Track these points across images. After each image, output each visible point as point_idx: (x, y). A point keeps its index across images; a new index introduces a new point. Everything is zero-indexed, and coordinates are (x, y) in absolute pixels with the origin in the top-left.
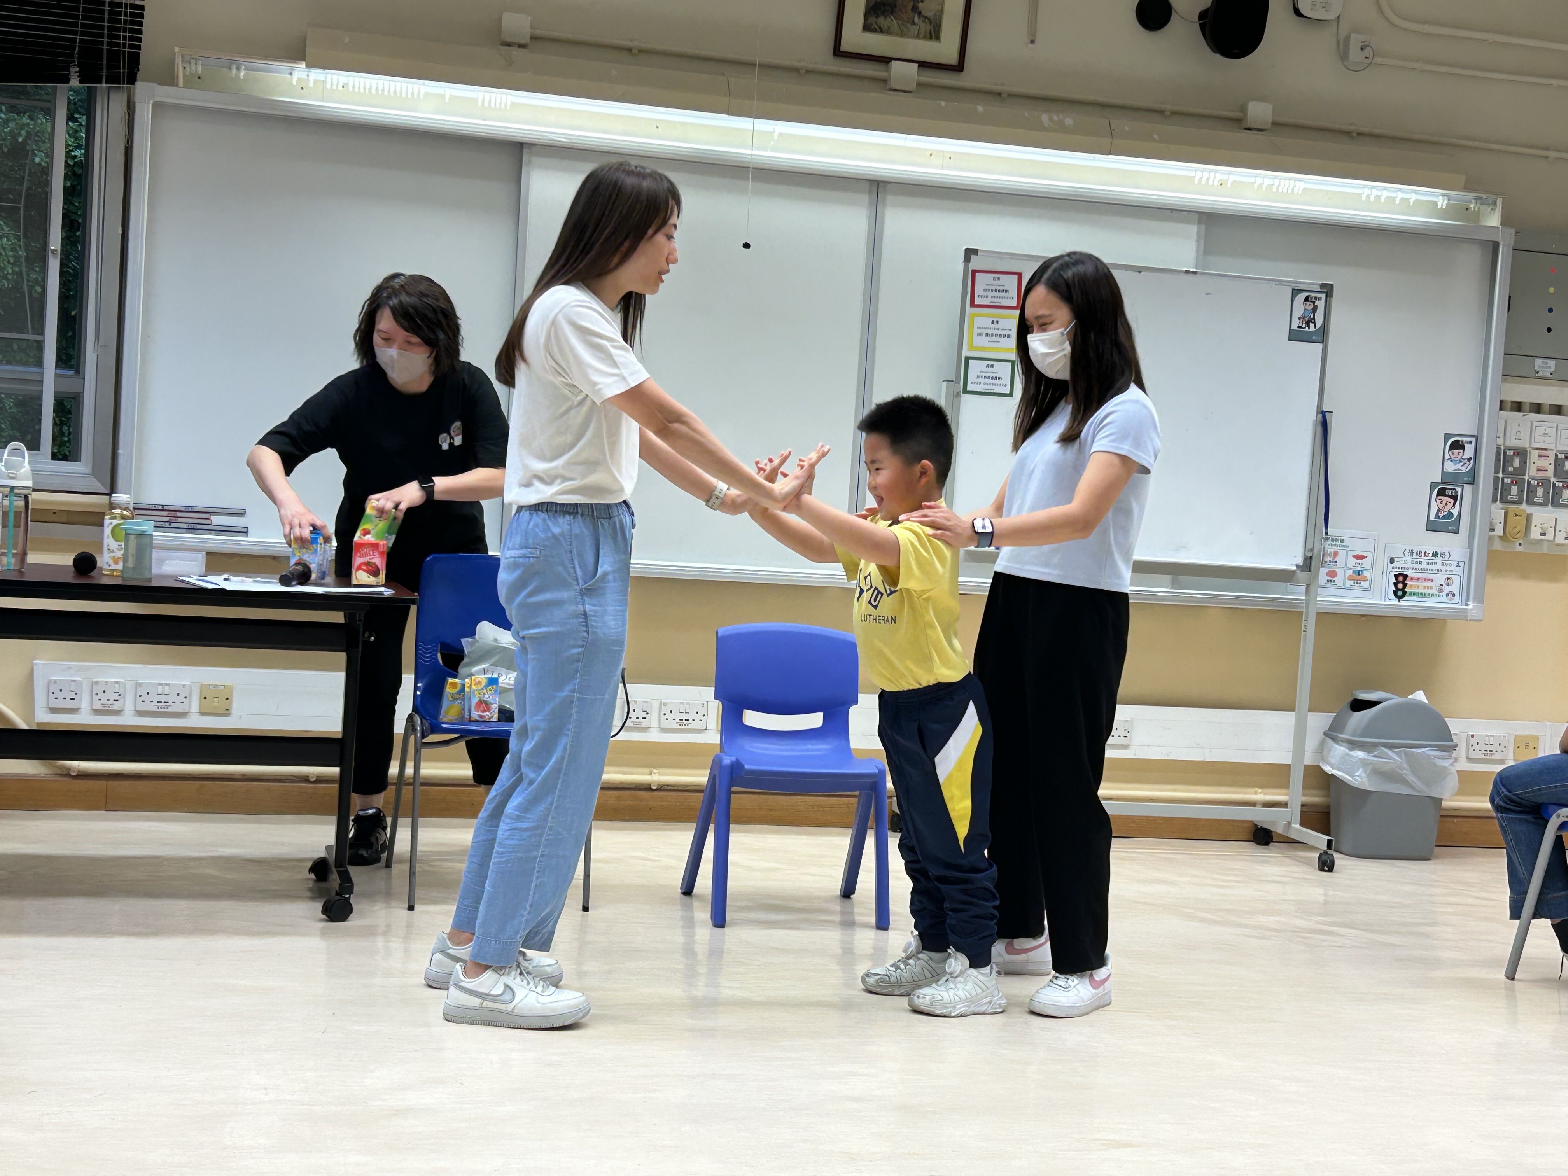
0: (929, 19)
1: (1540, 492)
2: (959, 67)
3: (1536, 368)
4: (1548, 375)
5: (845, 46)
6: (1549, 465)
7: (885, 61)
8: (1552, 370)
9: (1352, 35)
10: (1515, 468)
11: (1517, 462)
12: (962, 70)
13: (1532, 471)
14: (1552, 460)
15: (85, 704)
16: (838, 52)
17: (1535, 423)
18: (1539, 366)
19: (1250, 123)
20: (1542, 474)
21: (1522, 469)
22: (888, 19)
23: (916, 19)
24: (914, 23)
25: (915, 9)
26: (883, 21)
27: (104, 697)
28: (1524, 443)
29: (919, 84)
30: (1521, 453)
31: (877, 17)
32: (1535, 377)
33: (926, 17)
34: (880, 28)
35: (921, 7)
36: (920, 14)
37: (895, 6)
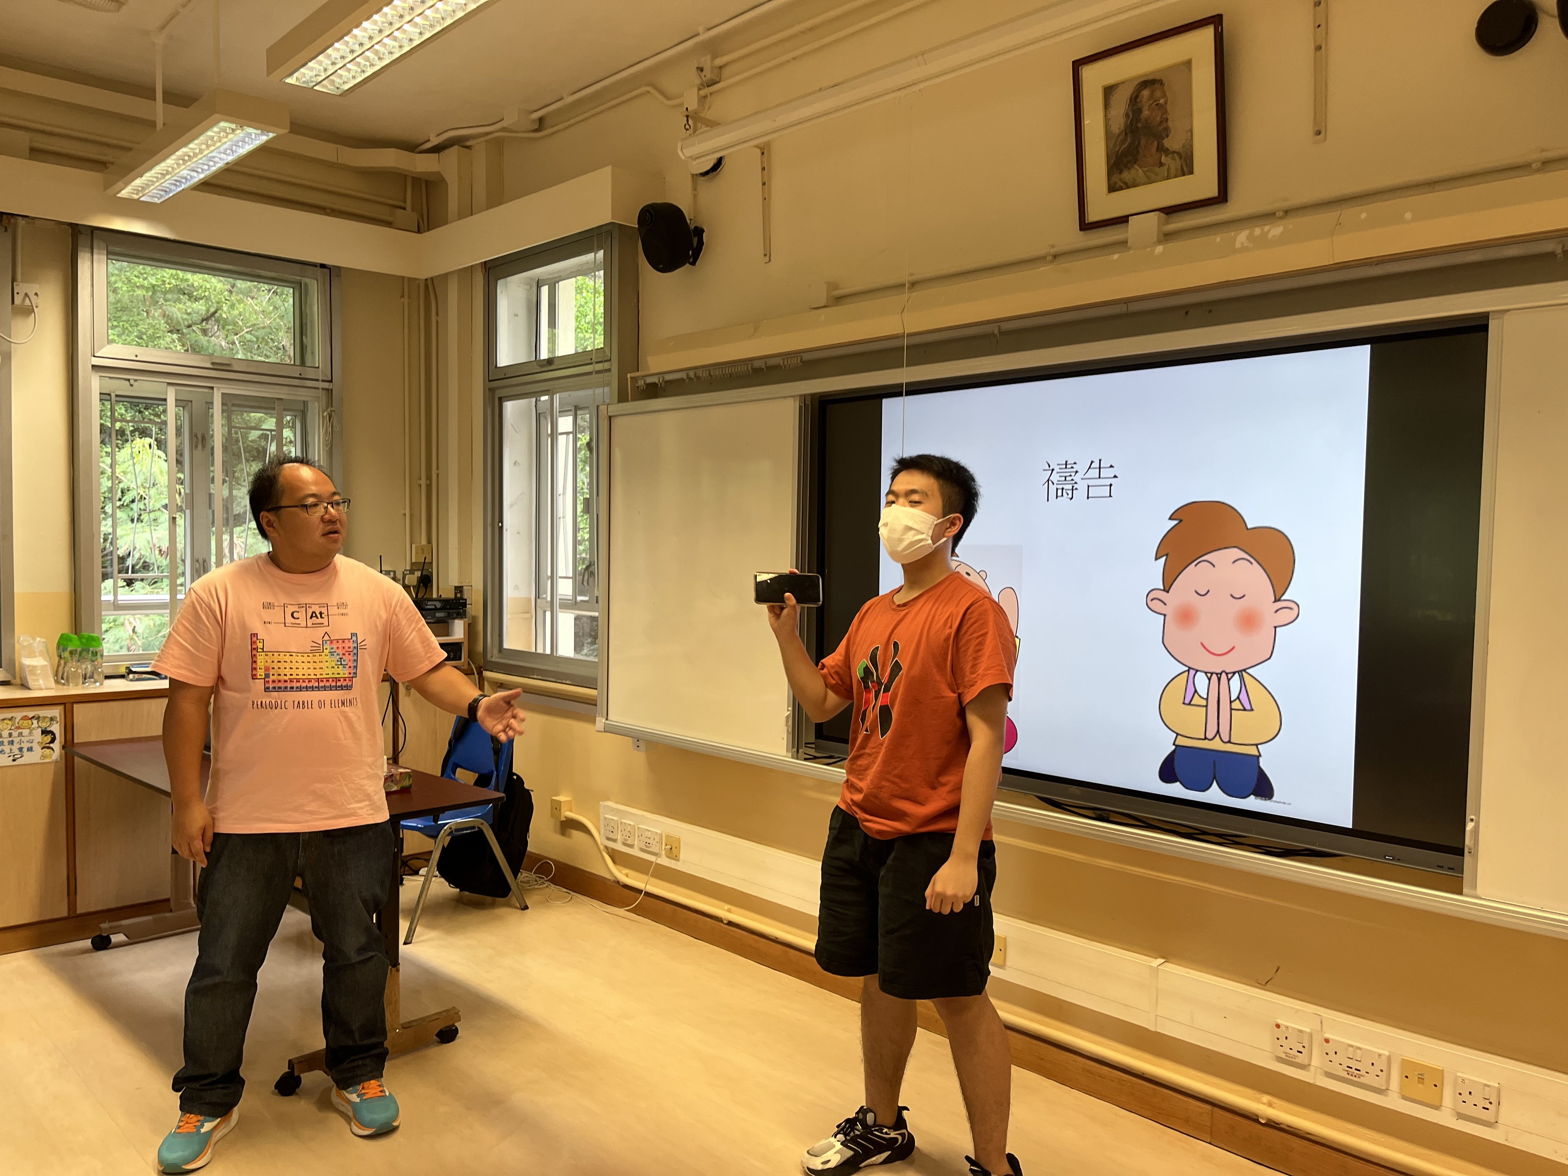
0: (1178, 154)
2: (1221, 198)
5: (1088, 218)
7: (1123, 220)
12: (1226, 201)
15: (619, 837)
16: (1085, 226)
22: (1133, 172)
23: (1163, 160)
24: (1161, 164)
25: (1162, 149)
26: (1126, 176)
27: (624, 834)
29: (1164, 235)
31: (1121, 173)
33: (1175, 152)
34: (1126, 184)
35: (1167, 143)
36: (1167, 151)
37: (1138, 153)
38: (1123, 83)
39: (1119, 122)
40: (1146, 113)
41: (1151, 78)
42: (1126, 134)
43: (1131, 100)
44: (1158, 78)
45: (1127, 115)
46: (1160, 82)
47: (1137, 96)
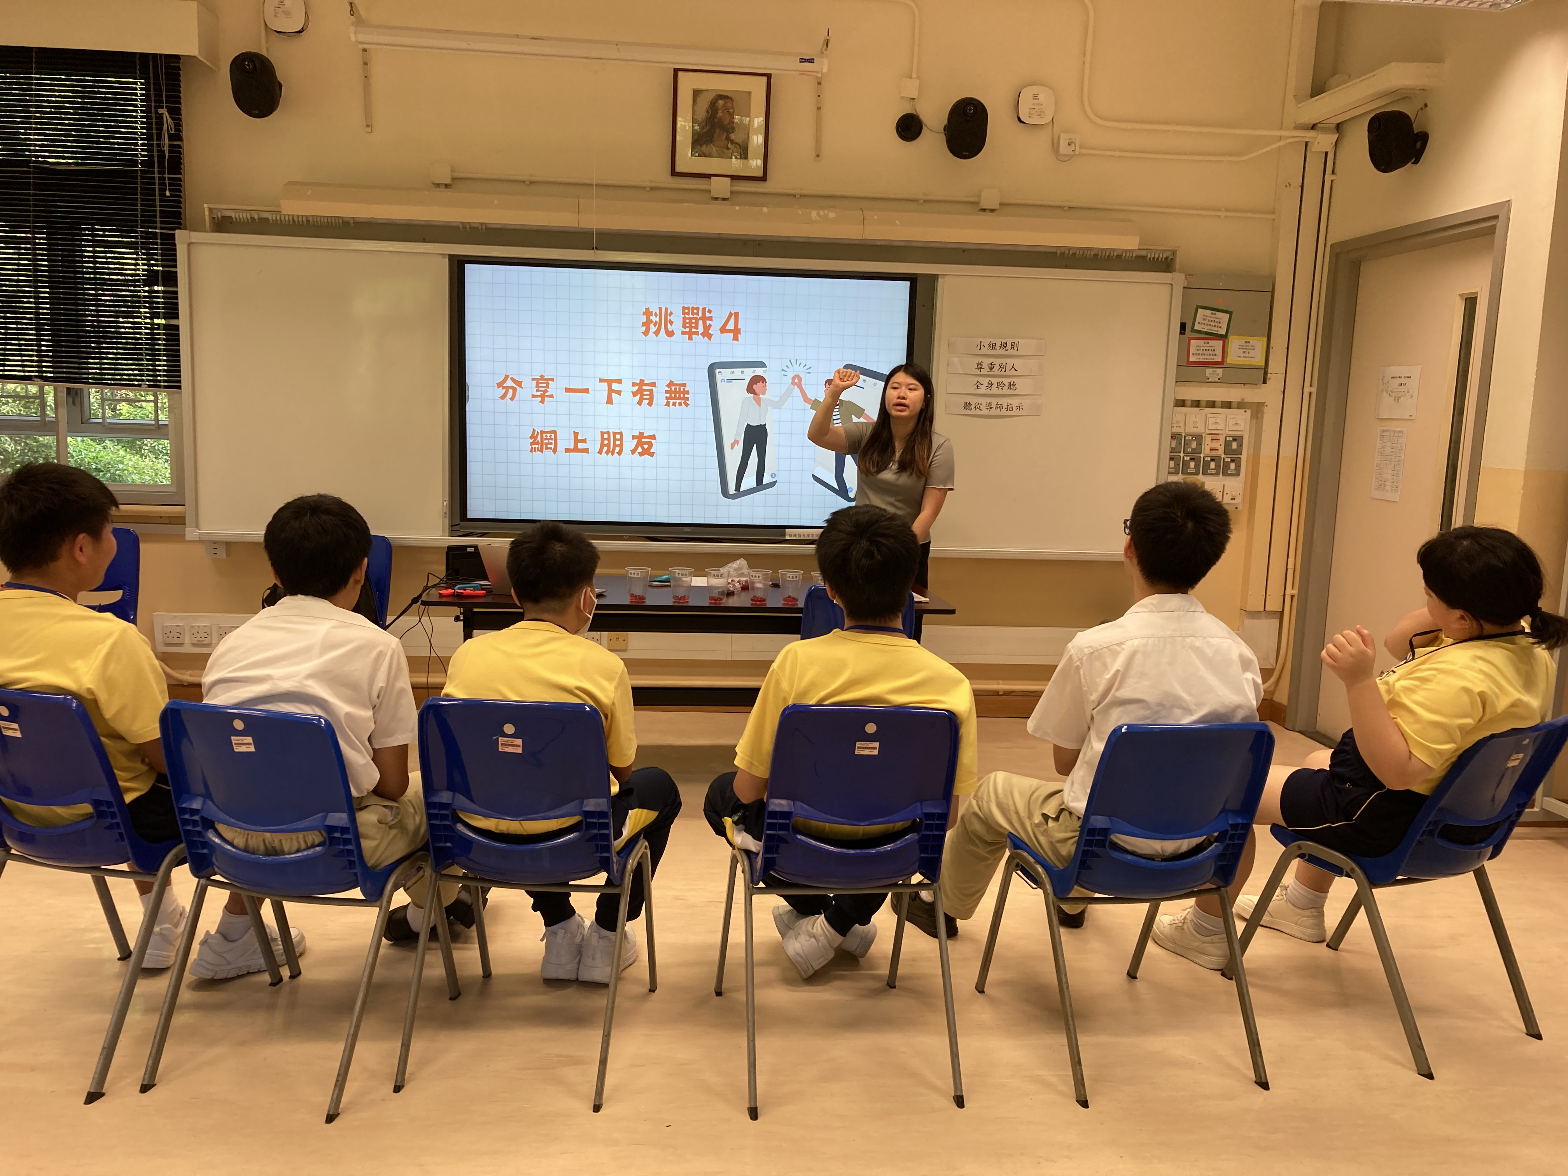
0: (739, 145)
1: (1213, 465)
2: (763, 178)
3: (1207, 375)
4: (1217, 380)
5: (679, 169)
6: (1220, 446)
7: (708, 176)
8: (1220, 376)
9: (1062, 135)
10: (1192, 449)
11: (1194, 445)
12: (765, 180)
13: (1206, 450)
14: (1222, 441)
15: (187, 640)
16: (674, 173)
17: (1209, 415)
18: (1210, 374)
19: (984, 205)
20: (1214, 453)
21: (1198, 450)
22: (709, 147)
23: (729, 145)
24: (728, 148)
25: (728, 139)
26: (704, 148)
27: (198, 636)
28: (1200, 430)
29: (732, 192)
30: (1198, 438)
31: (701, 146)
32: (1207, 381)
33: (737, 143)
34: (704, 154)
35: (733, 136)
36: (732, 142)
37: (713, 137)
38: (707, 91)
39: (702, 115)
40: (720, 114)
41: (725, 94)
42: (706, 124)
43: (711, 103)
44: (730, 95)
45: (708, 112)
46: (731, 99)
47: (715, 102)
